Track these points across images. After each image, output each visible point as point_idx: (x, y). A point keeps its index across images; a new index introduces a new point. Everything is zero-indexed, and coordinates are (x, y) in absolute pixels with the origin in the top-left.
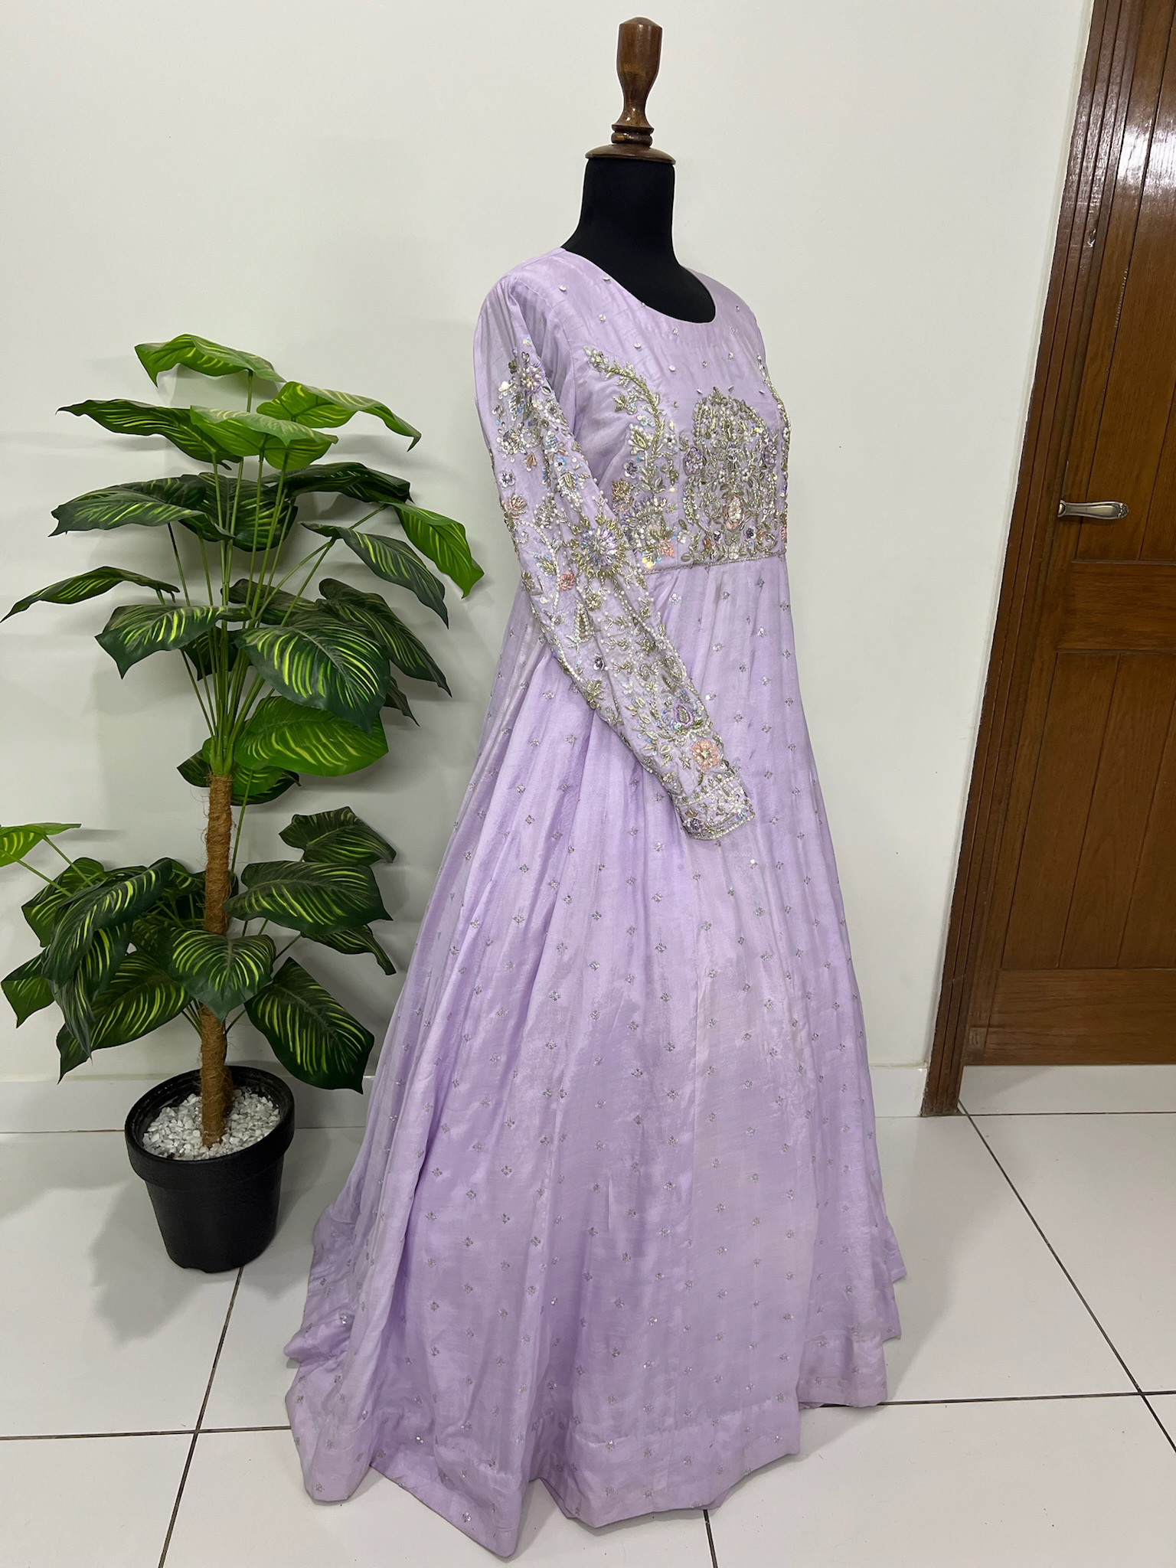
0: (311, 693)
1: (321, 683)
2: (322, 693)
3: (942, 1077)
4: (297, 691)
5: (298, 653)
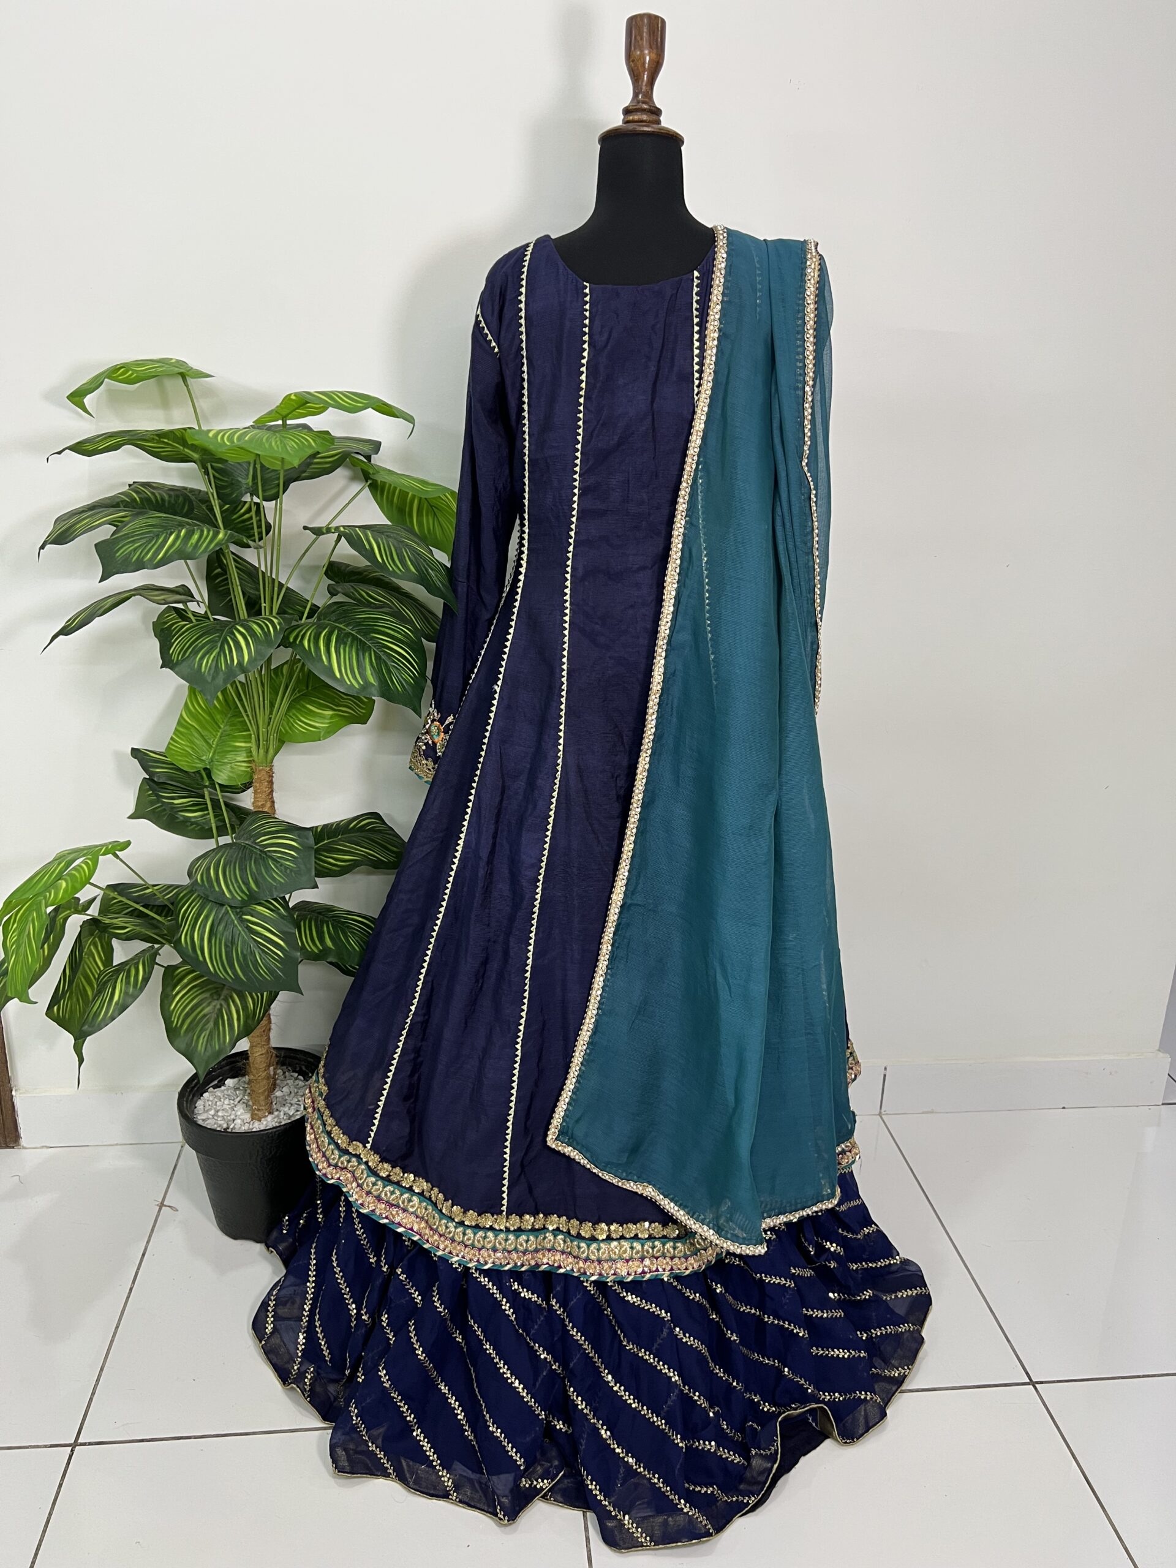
0: (362, 683)
1: (370, 672)
2: (371, 679)
4: (349, 683)
5: (342, 646)
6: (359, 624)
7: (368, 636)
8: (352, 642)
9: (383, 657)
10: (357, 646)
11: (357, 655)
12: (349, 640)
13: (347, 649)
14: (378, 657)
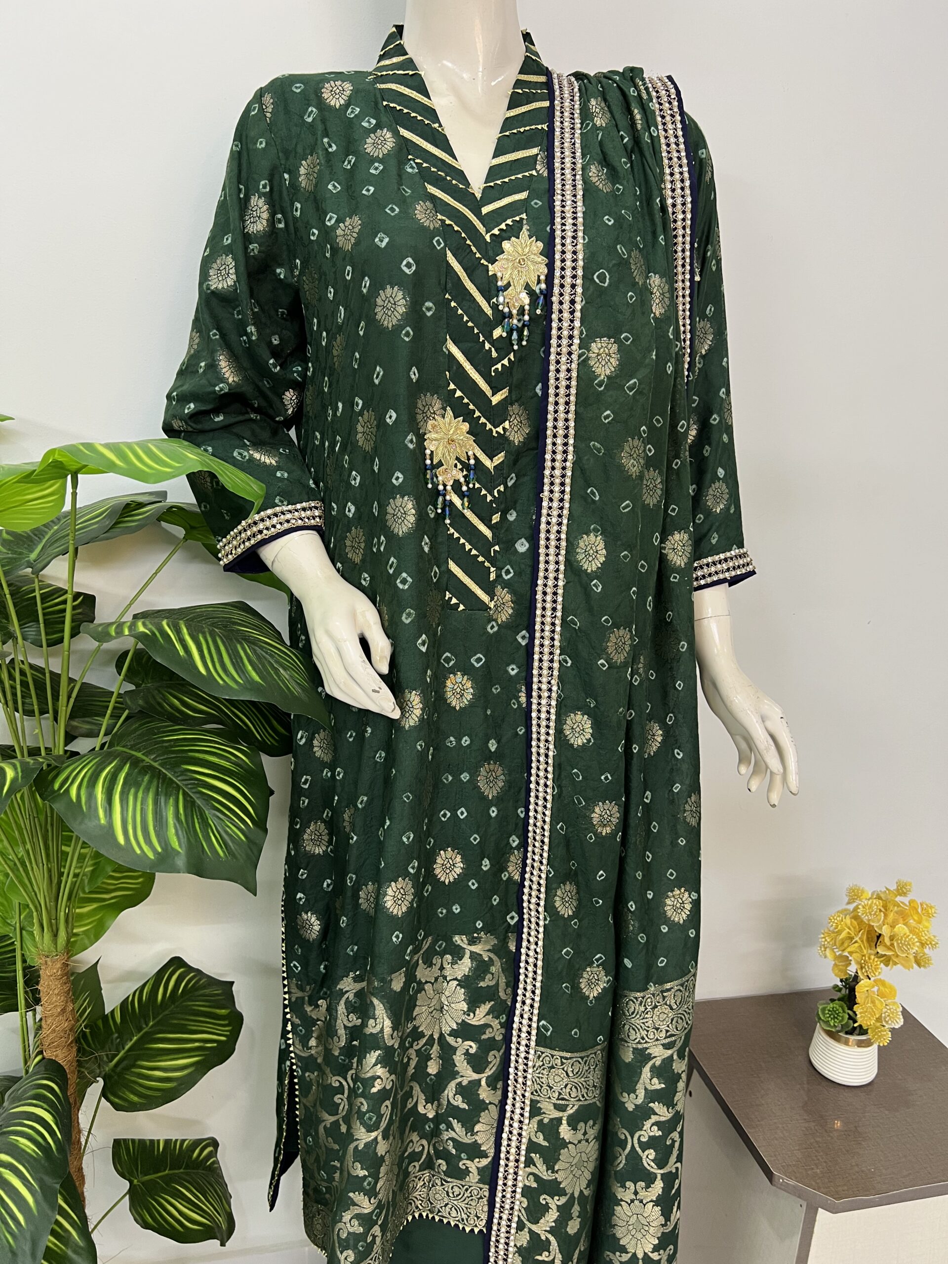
6: (167, 751)
7: (177, 770)
8: (150, 782)
9: (198, 802)
10: (158, 787)
11: (156, 802)
12: (146, 778)
13: (140, 795)
14: (190, 804)
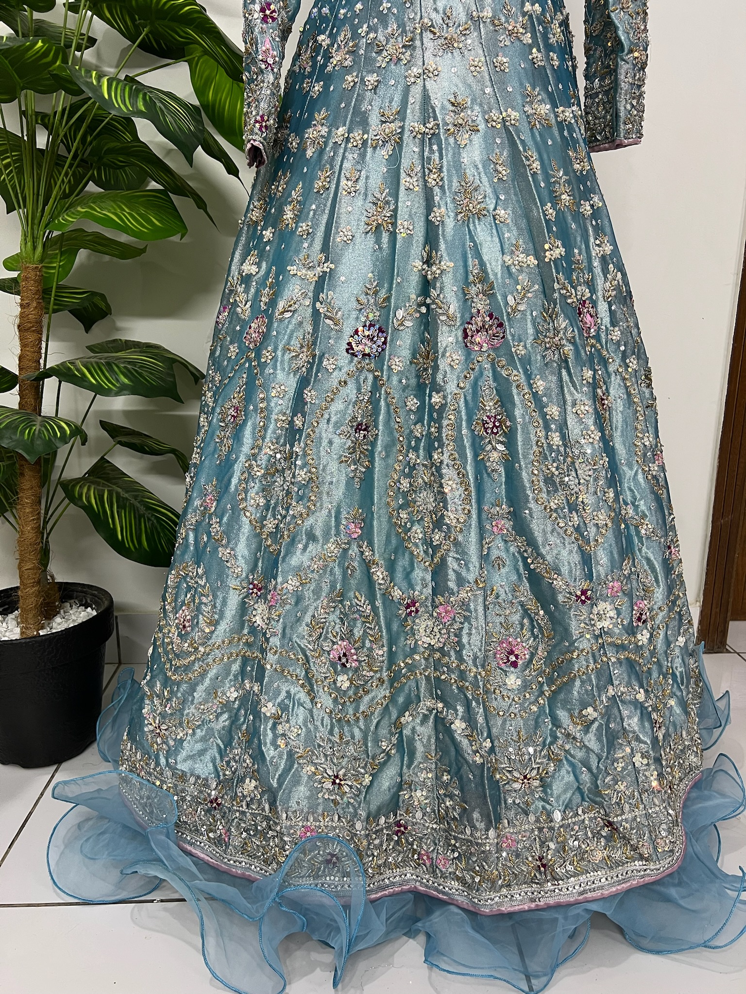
3: (713, 617)
